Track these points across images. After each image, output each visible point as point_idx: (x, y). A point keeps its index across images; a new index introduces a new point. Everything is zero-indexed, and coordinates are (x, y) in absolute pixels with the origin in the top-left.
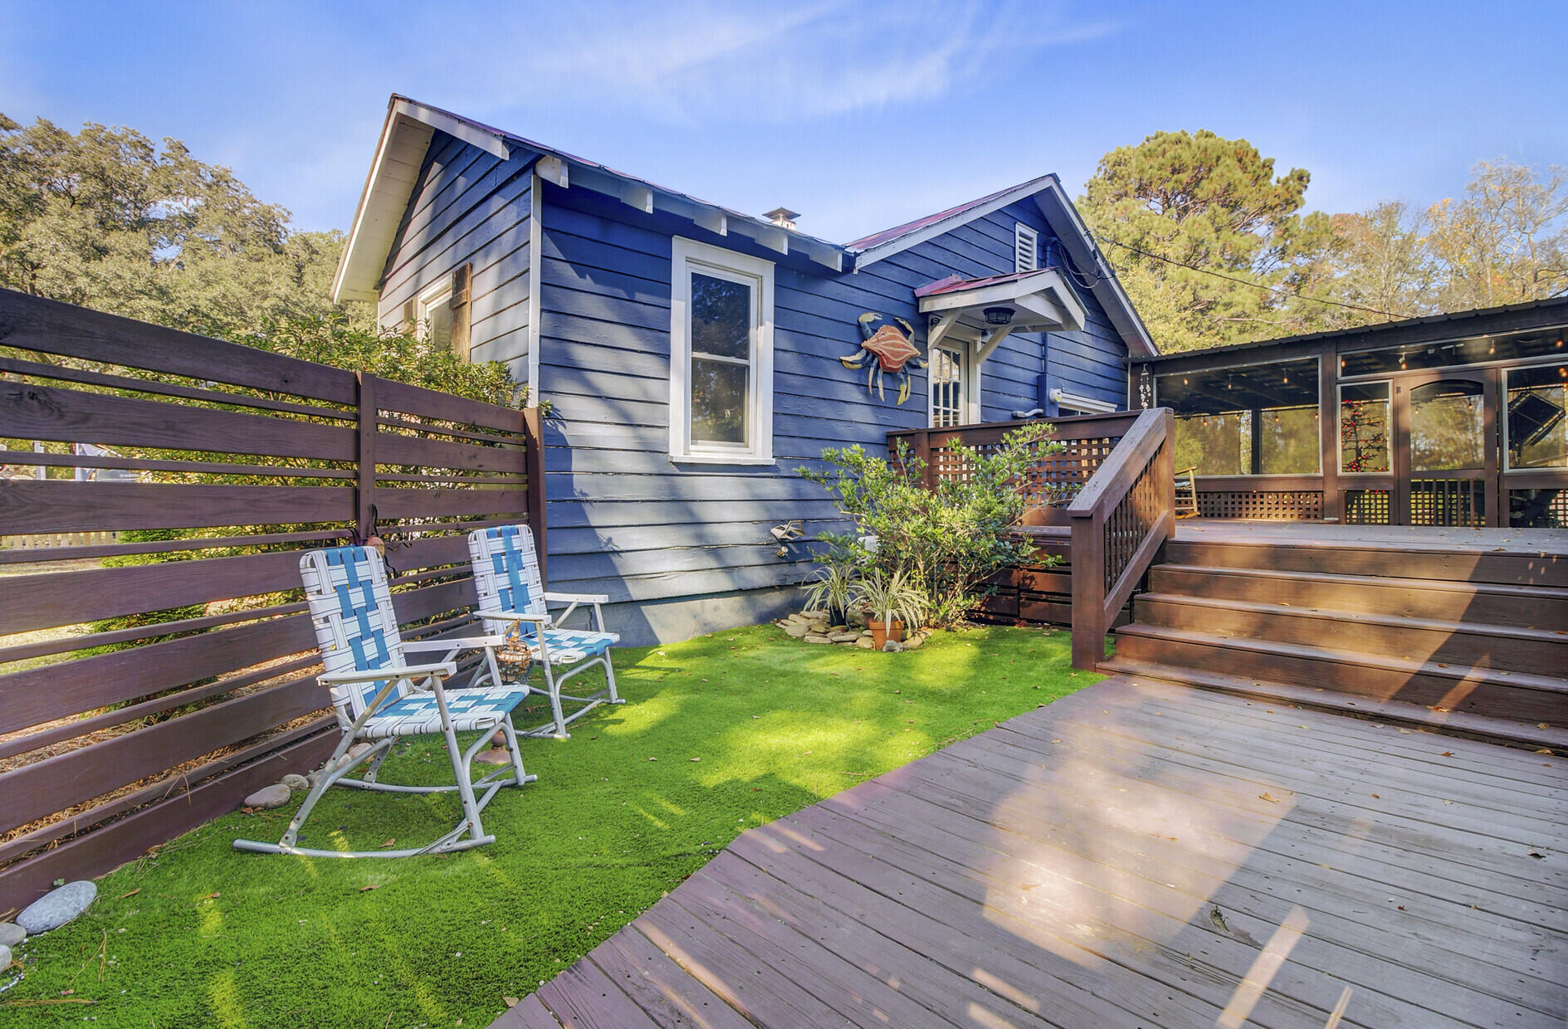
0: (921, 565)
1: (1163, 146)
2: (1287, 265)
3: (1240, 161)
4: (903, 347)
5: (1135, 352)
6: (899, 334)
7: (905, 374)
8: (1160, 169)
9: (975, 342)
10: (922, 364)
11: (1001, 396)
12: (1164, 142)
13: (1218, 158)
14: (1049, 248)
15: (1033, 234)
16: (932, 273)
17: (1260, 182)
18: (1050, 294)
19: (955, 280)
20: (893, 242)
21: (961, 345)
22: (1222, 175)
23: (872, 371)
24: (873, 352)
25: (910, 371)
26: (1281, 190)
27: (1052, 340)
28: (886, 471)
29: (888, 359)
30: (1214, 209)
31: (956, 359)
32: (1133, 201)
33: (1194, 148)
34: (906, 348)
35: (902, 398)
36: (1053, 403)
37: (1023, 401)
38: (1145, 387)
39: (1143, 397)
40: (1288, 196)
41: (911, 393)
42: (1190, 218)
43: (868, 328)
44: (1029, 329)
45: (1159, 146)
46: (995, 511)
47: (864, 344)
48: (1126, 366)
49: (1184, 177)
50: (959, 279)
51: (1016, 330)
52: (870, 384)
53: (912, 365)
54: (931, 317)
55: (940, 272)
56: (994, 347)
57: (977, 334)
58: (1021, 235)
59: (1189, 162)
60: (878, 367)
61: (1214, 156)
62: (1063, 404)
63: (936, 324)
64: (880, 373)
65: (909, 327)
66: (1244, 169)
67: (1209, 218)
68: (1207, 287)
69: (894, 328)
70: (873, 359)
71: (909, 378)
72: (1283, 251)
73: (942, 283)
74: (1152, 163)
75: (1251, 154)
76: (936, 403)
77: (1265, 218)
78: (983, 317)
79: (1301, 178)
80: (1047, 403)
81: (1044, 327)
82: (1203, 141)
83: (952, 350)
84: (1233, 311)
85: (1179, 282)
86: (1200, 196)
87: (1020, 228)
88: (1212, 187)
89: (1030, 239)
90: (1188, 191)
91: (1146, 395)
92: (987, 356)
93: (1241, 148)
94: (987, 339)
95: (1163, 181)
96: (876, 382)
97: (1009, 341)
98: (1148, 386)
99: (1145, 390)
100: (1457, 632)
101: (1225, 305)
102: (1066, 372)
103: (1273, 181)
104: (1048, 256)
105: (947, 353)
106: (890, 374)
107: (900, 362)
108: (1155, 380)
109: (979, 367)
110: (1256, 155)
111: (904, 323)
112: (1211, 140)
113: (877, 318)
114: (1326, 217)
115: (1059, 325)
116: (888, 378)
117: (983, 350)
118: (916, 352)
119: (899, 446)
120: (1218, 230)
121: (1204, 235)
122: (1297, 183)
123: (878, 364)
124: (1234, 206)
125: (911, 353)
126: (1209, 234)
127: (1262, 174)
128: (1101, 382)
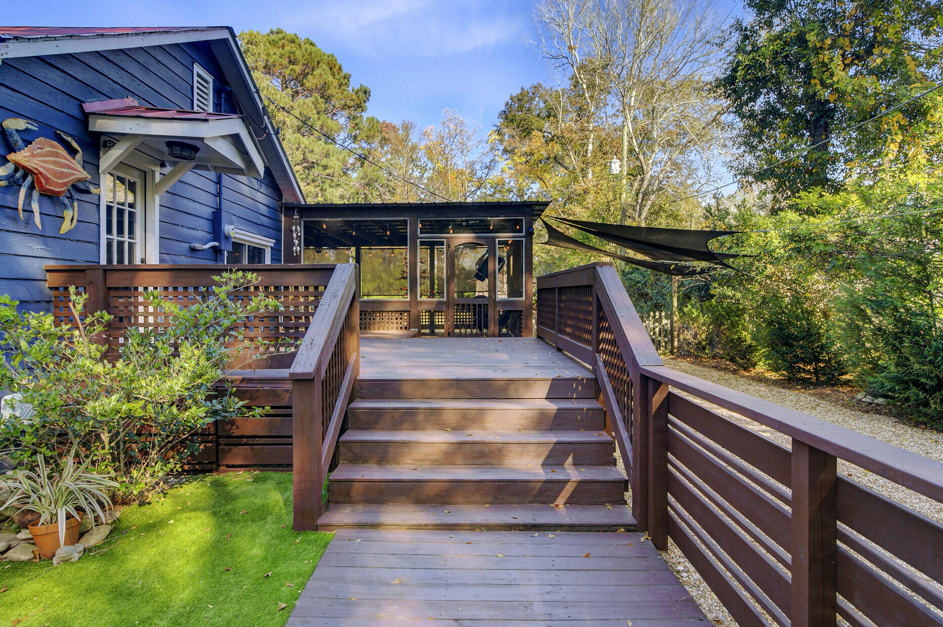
0: (105, 437)
1: (283, 41)
2: (357, 146)
3: (331, 69)
4: (69, 167)
5: (287, 197)
6: (62, 151)
7: (71, 198)
8: (281, 57)
9: (153, 172)
10: (92, 189)
11: (180, 229)
12: (283, 38)
13: (318, 63)
14: (223, 95)
15: (210, 78)
16: (104, 89)
17: (343, 87)
18: (236, 140)
19: (131, 104)
20: (55, 39)
21: (137, 173)
22: (321, 75)
23: (23, 191)
24: (25, 168)
25: (76, 195)
26: (354, 97)
27: (226, 180)
28: (53, 329)
29: (47, 179)
30: (316, 98)
31: (132, 187)
32: (262, 75)
33: (303, 50)
34: (73, 169)
35: (66, 227)
36: (227, 238)
37: (200, 234)
38: (296, 227)
39: (295, 235)
40: (359, 102)
41: (78, 221)
42: (300, 99)
43: (17, 137)
44: (211, 168)
45: (280, 40)
46: (208, 376)
47: (11, 157)
48: (281, 209)
49: (298, 68)
50: (136, 104)
51: (197, 167)
52: (20, 207)
53: (79, 189)
54: (103, 138)
55: (114, 91)
56: (174, 180)
57: (155, 164)
58: (199, 75)
59: (300, 59)
60: (32, 188)
61: (316, 60)
62: (235, 238)
63: (110, 148)
64: (36, 194)
65: (75, 145)
66: (333, 75)
67: (313, 103)
68: (312, 151)
69: (56, 143)
70: (24, 177)
71: (76, 204)
72: (355, 138)
73: (116, 104)
74: (275, 50)
75: (337, 67)
76: (109, 231)
77: (345, 113)
78: (166, 149)
79: (365, 93)
80: (223, 237)
81: (224, 168)
82: (309, 47)
83: (127, 177)
84: (328, 171)
85: (294, 144)
86: (307, 85)
87: (197, 69)
88: (315, 81)
89: (207, 82)
90: (300, 79)
91: (297, 234)
92: (168, 187)
93: (331, 61)
94: (168, 169)
95: (284, 67)
96: (30, 204)
97: (190, 176)
98: (298, 227)
99: (296, 230)
100: (557, 443)
101: (323, 166)
102: (237, 210)
103: (350, 89)
104: (223, 103)
105: (122, 180)
106: (49, 196)
107: (65, 184)
108: (302, 222)
109: (157, 198)
110: (340, 68)
111: (69, 139)
112: (314, 48)
113: (30, 127)
114: (378, 122)
115: (241, 170)
116: (46, 202)
117: (162, 182)
118: (84, 174)
119: (73, 297)
120: (318, 113)
121: (310, 115)
122: (363, 95)
123: (33, 183)
124: (328, 99)
125: (79, 176)
126: (313, 114)
127: (344, 83)
128: (265, 221)
